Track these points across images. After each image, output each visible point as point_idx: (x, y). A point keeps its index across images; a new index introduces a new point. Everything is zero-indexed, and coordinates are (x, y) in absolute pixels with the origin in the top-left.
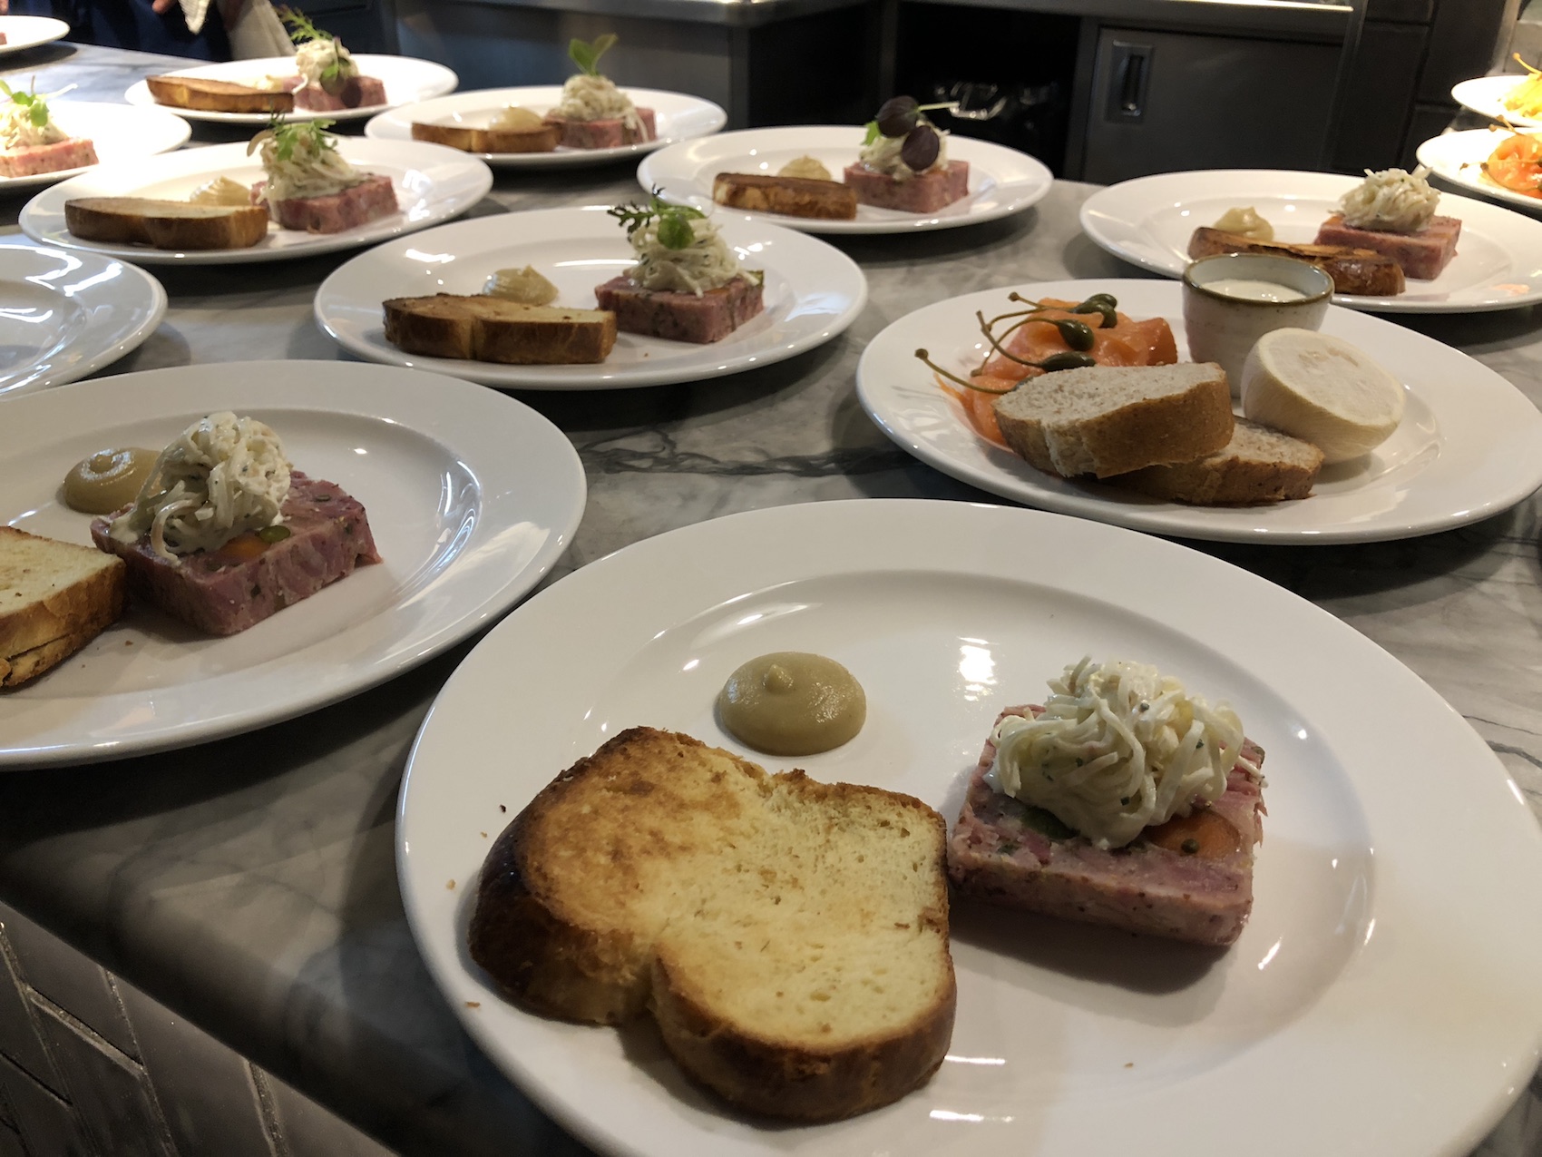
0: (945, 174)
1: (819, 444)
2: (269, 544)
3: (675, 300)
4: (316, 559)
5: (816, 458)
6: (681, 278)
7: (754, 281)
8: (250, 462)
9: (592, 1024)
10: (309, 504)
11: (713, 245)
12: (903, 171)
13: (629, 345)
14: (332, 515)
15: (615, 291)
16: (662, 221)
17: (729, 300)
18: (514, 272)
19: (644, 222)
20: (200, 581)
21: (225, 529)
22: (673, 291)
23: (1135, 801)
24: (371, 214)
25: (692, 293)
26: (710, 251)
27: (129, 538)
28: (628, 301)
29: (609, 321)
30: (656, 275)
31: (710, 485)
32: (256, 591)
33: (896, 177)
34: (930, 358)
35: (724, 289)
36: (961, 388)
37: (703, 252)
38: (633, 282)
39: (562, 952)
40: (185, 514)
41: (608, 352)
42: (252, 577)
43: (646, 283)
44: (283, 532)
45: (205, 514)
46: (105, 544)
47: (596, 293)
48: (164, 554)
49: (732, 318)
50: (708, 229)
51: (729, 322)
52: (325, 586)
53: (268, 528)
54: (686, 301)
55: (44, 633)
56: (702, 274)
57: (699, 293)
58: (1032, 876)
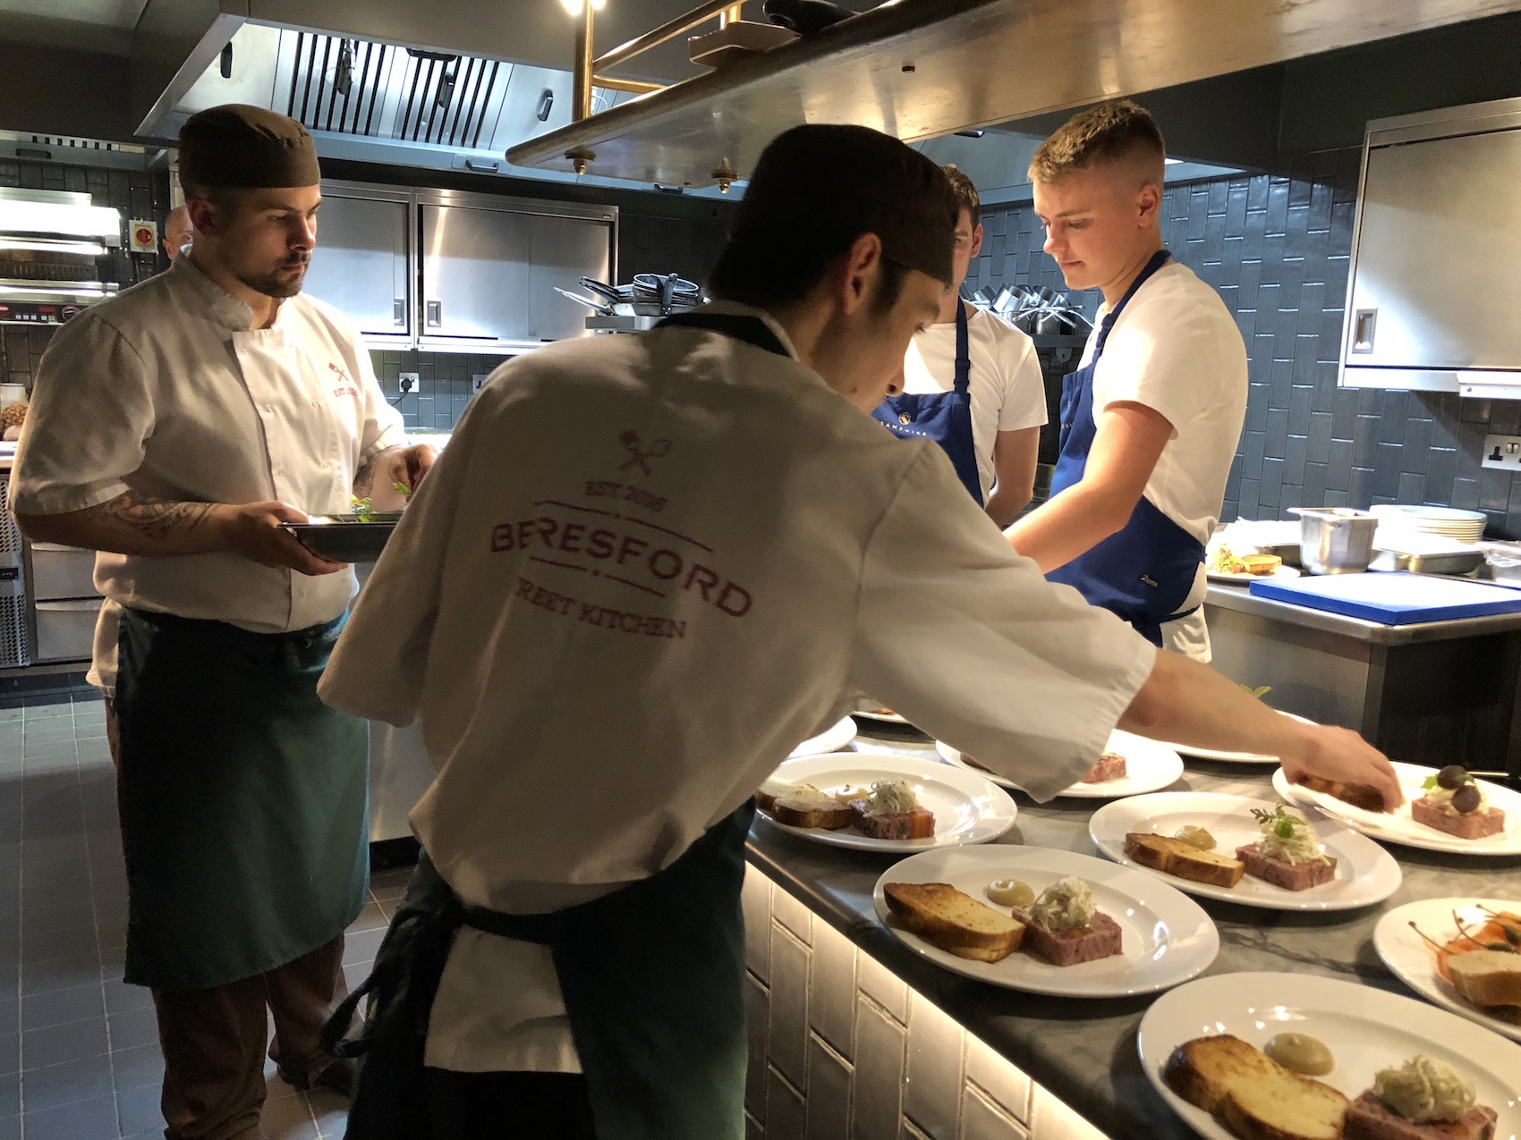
0: (1485, 818)
1: (1349, 958)
2: (1085, 933)
3: (1279, 865)
4: (1100, 945)
5: (1345, 964)
6: (1285, 853)
7: (1329, 864)
8: (1084, 899)
9: (1205, 1110)
10: (1100, 922)
11: (1306, 840)
12: (1452, 811)
13: (1249, 882)
14: (1110, 930)
15: (1246, 852)
16: (1279, 822)
17: (1311, 870)
18: (1194, 828)
19: (1269, 820)
20: (1059, 941)
21: (1069, 923)
22: (1279, 859)
23: (1424, 1106)
24: (1111, 776)
25: (1290, 863)
26: (1304, 843)
27: (1030, 918)
28: (1253, 859)
29: (1239, 867)
30: (1271, 849)
31: (1282, 962)
32: (1077, 951)
33: (1447, 813)
34: (1418, 927)
35: (1309, 864)
36: (1437, 949)
37: (1299, 843)
38: (1258, 849)
39: (1197, 1081)
40: (1057, 914)
41: (1235, 883)
42: (1077, 945)
43: (1265, 851)
44: (1089, 931)
45: (1065, 915)
46: (1017, 917)
47: (1237, 851)
48: (1046, 928)
49: (1312, 880)
50: (1304, 831)
51: (1309, 882)
52: (1101, 957)
53: (1083, 928)
54: (1285, 866)
55: (1003, 945)
56: (1297, 854)
57: (1294, 864)
58: (1379, 1124)
